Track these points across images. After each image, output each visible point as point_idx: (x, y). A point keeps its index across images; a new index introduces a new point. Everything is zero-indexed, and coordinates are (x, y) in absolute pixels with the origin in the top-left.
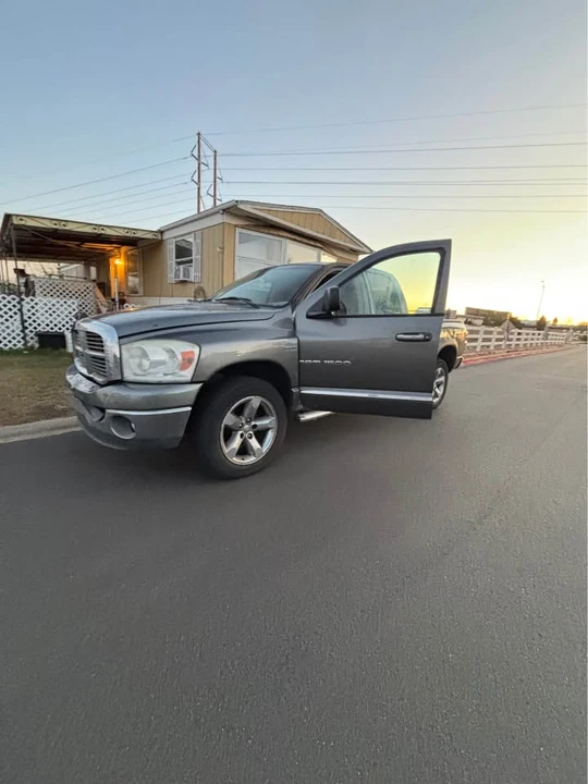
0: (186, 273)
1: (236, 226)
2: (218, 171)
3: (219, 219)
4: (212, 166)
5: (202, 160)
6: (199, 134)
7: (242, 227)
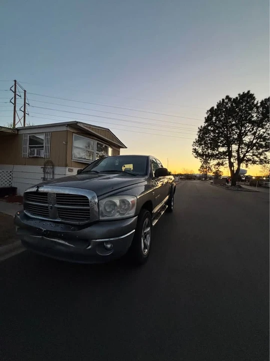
0: (39, 153)
1: (73, 132)
2: (26, 100)
3: (65, 129)
4: (23, 97)
5: (17, 93)
6: (15, 81)
7: (76, 133)
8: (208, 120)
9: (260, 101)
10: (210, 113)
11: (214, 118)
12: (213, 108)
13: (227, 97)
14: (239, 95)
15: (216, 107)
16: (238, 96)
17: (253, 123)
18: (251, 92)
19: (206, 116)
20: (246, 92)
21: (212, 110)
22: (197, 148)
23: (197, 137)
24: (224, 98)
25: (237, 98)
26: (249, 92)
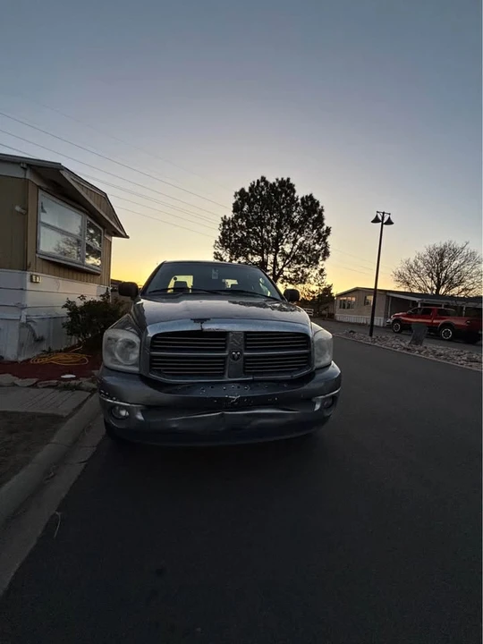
1: (39, 187)
7: (46, 191)
8: (237, 208)
9: (300, 197)
10: (238, 197)
11: (246, 208)
12: (243, 190)
13: (263, 179)
14: (277, 180)
15: (247, 190)
16: (275, 181)
17: (293, 226)
18: (291, 181)
19: (234, 201)
20: (285, 179)
21: (242, 192)
22: (221, 252)
23: (219, 233)
24: (260, 179)
25: (274, 183)
26: (288, 179)
